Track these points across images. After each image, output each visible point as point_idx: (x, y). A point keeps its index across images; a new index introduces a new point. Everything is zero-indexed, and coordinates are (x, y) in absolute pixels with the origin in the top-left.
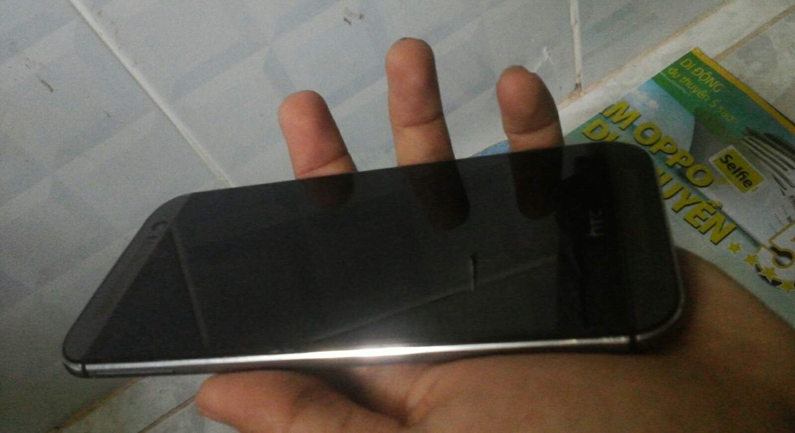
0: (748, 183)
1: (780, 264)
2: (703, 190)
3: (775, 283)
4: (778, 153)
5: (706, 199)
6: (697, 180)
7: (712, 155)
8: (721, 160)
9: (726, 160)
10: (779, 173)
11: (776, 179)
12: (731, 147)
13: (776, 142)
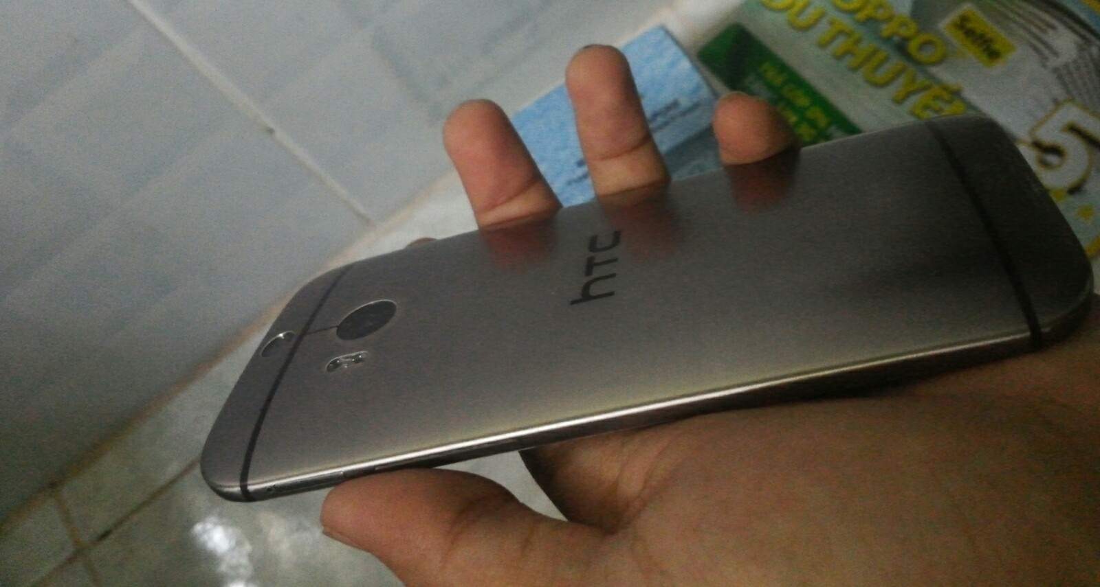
0: (993, 55)
2: (934, 70)
5: (939, 82)
6: (924, 56)
7: (942, 19)
8: (955, 25)
9: (963, 25)
10: (1036, 37)
11: (1033, 47)
12: (968, 6)
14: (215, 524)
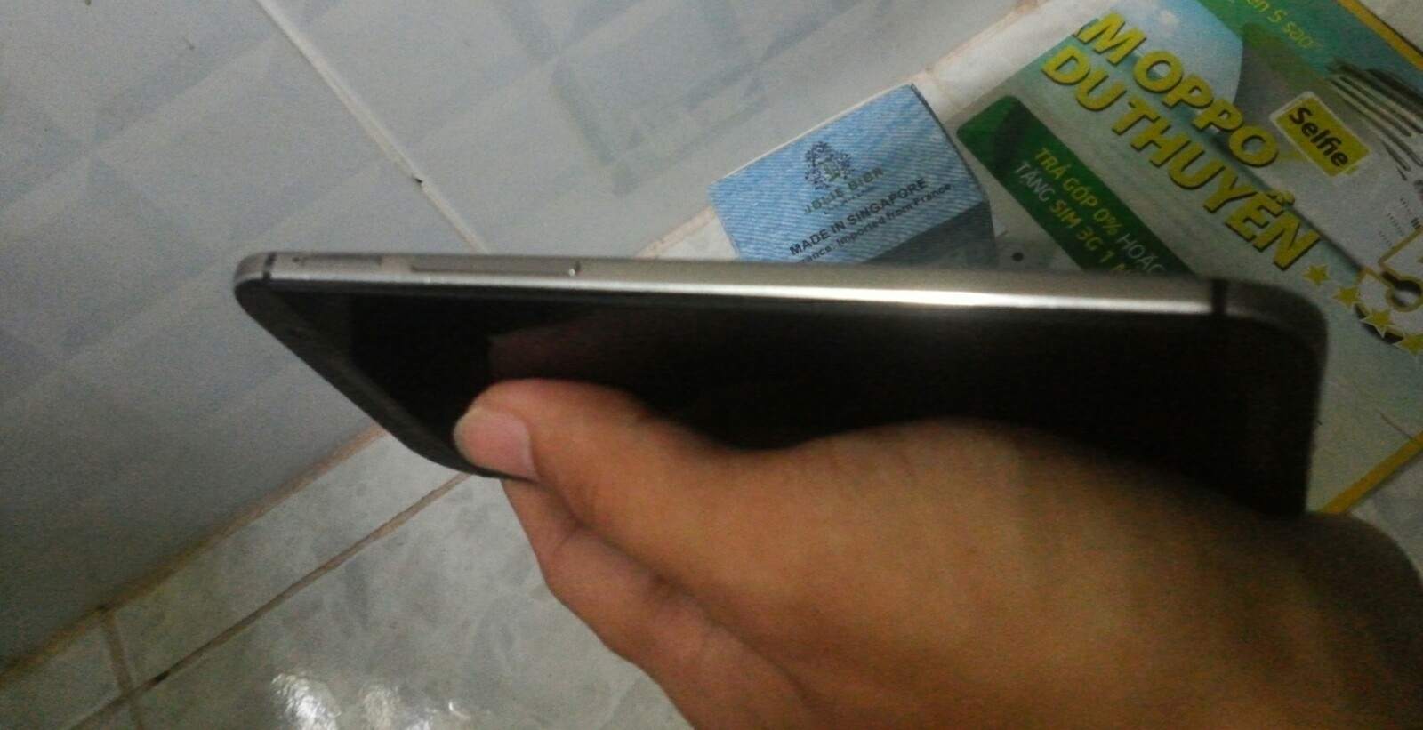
0: (1340, 160)
1: (1400, 304)
2: (1258, 172)
3: (1391, 338)
4: (1393, 104)
5: (1266, 188)
6: (1249, 154)
7: (1275, 109)
8: (1291, 117)
9: (1301, 119)
10: (1396, 141)
11: (1392, 153)
12: (1309, 95)
13: (1388, 83)
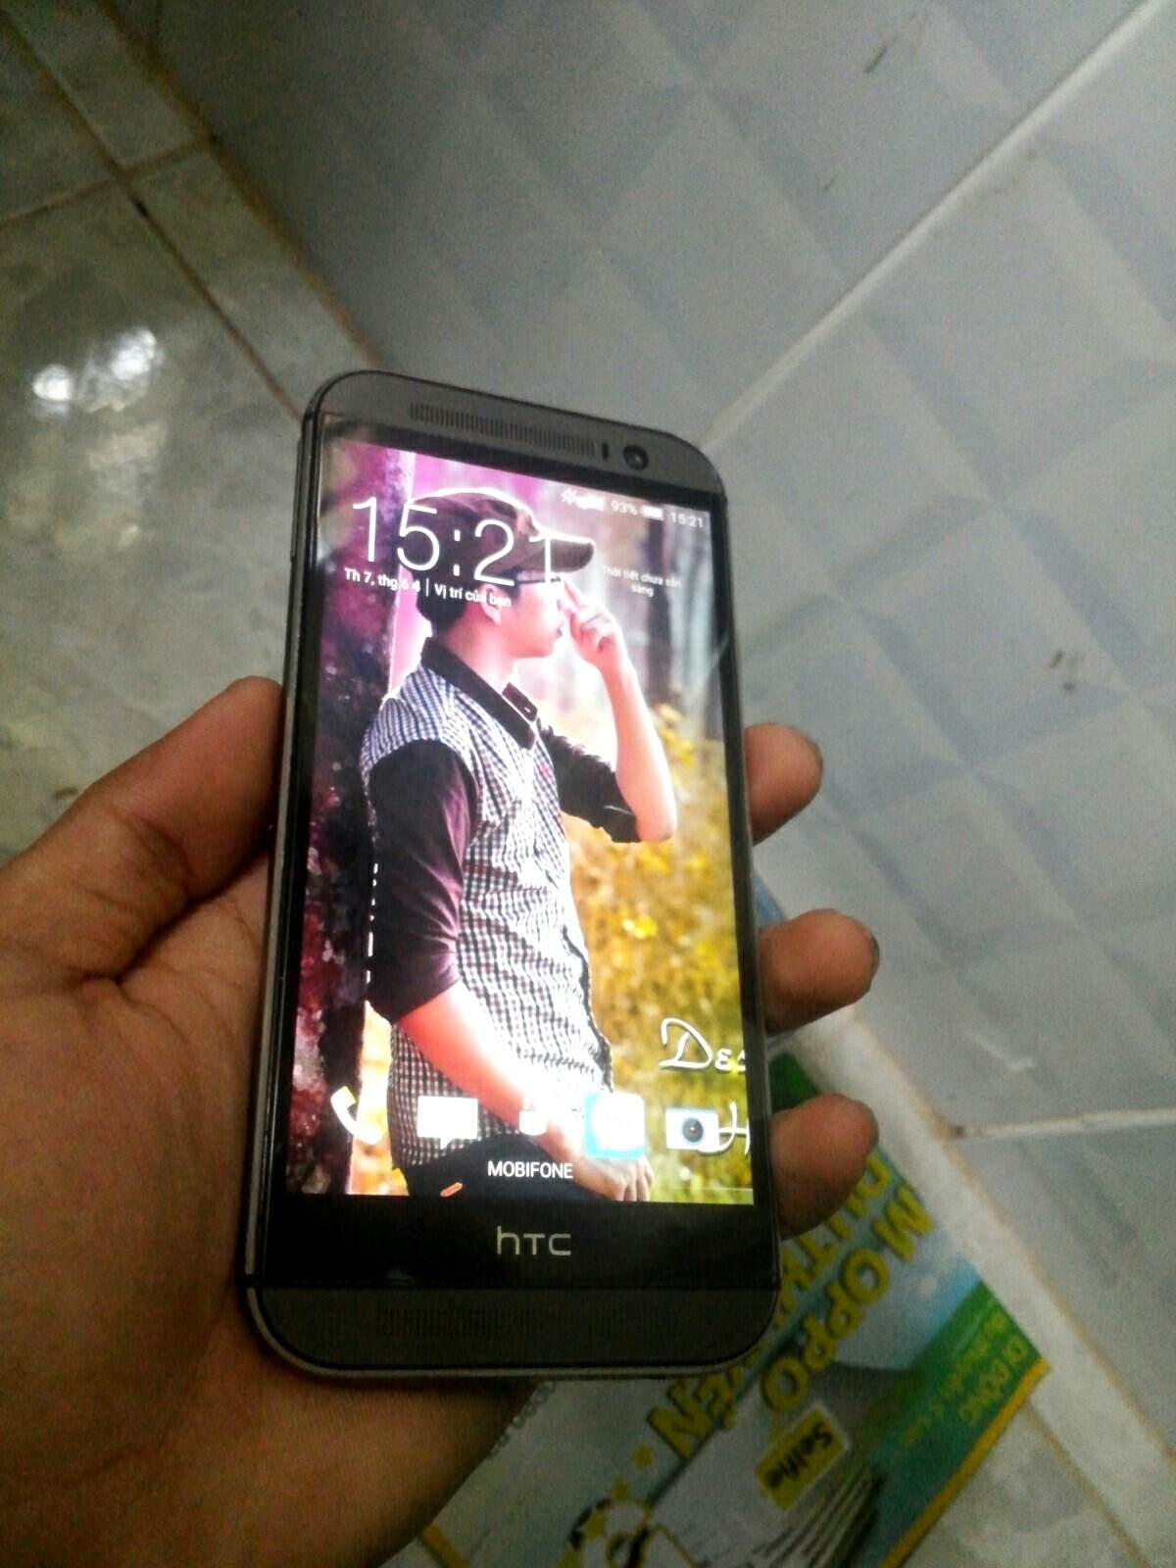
0: (774, 1479)
1: (616, 1545)
2: (754, 1396)
3: (576, 1539)
4: (839, 1537)
5: (740, 1395)
6: (776, 1380)
7: (831, 1407)
8: (819, 1425)
9: (819, 1436)
11: (784, 1537)
12: (846, 1444)
13: (863, 1532)
14: (152, 362)
